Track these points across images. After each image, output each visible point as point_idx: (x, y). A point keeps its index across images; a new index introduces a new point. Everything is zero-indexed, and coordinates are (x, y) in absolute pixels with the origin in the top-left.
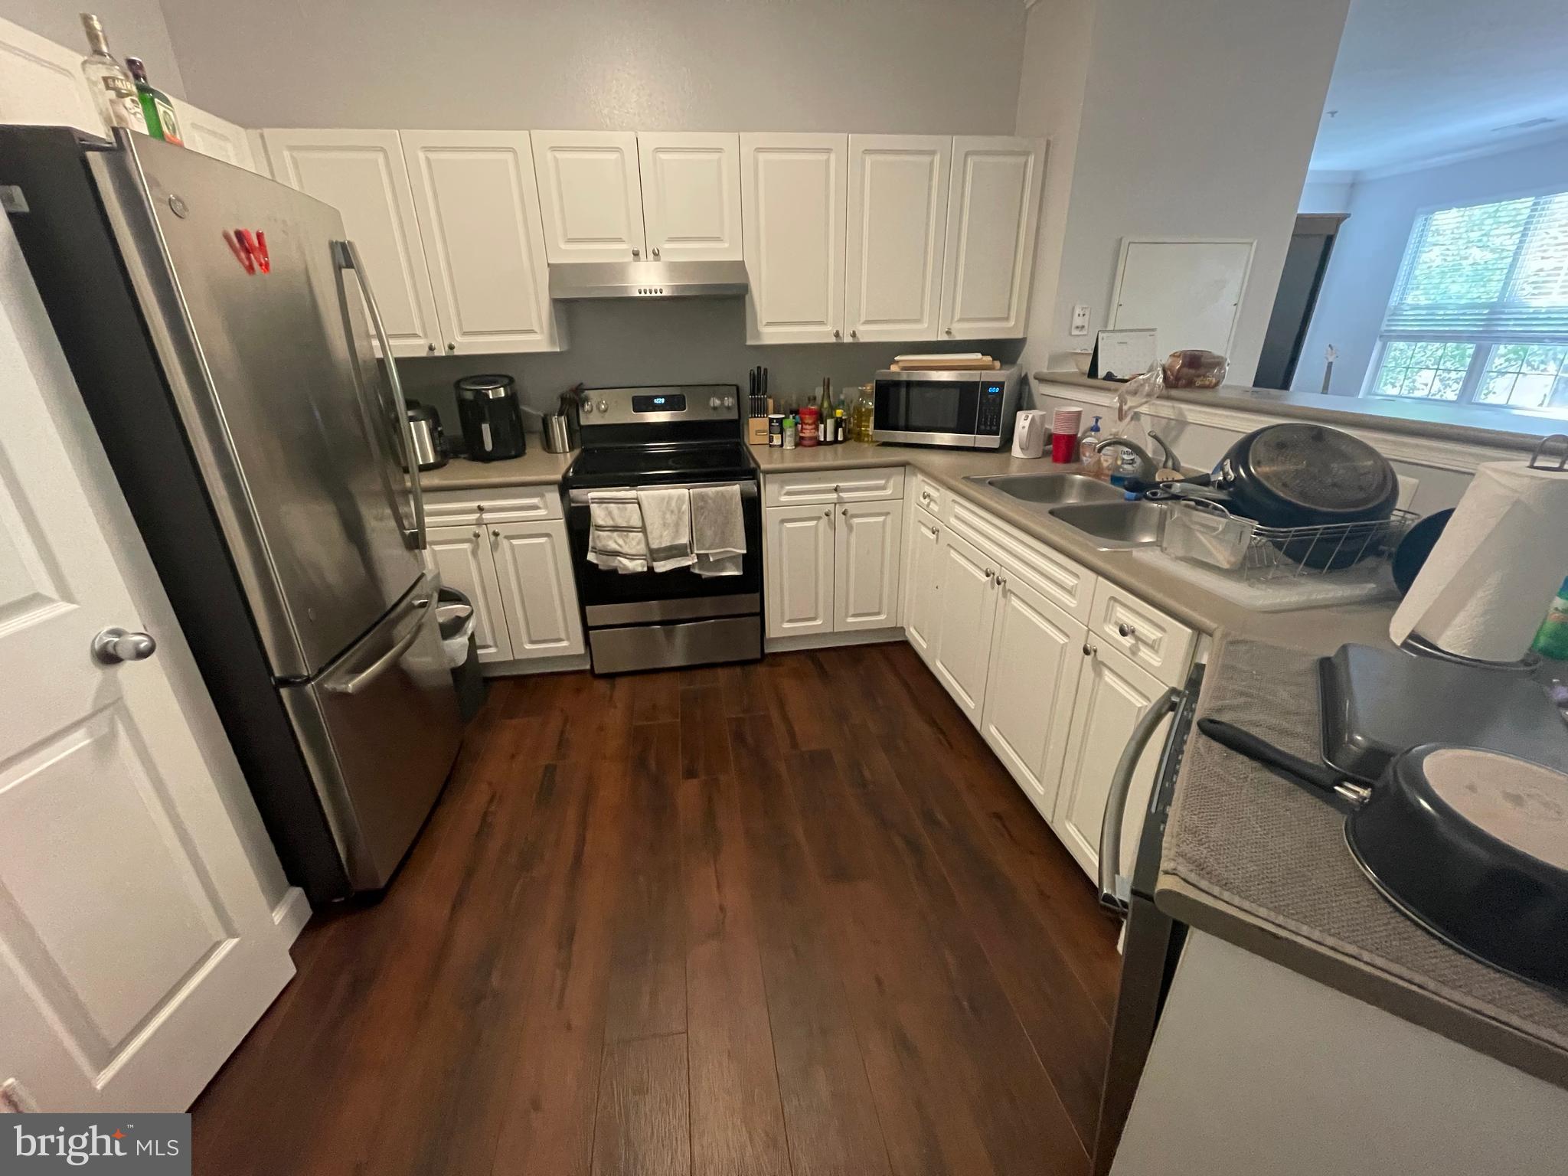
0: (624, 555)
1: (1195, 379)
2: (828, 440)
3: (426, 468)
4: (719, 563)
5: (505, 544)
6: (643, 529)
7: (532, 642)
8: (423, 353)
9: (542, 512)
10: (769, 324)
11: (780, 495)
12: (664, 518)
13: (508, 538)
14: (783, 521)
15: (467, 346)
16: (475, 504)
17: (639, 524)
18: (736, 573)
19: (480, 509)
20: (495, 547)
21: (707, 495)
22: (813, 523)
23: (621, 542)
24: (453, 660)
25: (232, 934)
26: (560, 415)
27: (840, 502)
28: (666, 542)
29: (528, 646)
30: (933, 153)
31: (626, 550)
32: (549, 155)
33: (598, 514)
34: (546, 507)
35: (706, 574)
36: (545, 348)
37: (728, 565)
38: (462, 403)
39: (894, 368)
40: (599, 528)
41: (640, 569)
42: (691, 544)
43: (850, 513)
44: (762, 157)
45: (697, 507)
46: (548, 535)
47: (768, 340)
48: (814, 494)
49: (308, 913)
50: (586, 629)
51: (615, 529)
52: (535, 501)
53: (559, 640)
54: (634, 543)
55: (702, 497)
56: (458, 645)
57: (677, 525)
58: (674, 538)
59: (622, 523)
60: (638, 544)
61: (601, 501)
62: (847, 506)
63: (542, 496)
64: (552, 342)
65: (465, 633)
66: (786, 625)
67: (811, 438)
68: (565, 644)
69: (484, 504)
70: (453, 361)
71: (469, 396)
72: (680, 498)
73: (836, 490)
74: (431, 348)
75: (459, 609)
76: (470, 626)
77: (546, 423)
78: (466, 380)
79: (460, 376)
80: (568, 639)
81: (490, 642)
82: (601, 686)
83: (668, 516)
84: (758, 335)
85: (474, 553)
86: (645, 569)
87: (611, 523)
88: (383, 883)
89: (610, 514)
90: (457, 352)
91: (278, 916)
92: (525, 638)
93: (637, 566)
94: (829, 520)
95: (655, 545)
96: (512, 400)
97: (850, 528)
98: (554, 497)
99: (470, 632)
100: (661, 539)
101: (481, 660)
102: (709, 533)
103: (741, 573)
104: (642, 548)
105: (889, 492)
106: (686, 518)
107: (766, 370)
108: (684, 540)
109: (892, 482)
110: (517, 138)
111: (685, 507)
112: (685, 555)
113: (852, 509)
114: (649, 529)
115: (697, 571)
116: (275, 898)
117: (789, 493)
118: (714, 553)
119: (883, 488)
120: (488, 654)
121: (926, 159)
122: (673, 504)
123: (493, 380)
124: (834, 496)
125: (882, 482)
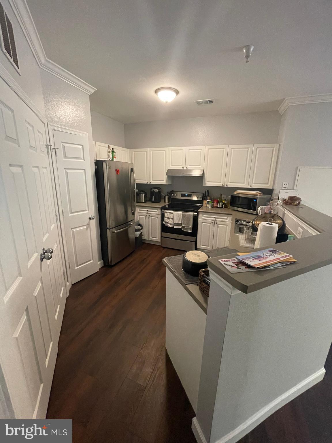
0: (169, 223)
1: (292, 203)
2: (220, 207)
3: (143, 202)
4: (187, 229)
5: (150, 218)
6: (173, 219)
7: (152, 237)
8: (146, 183)
9: (157, 213)
10: (208, 182)
11: (202, 217)
12: (177, 217)
13: (151, 217)
14: (203, 223)
15: (153, 182)
16: (147, 210)
17: (172, 218)
18: (190, 231)
19: (148, 211)
20: (149, 218)
21: (186, 214)
22: (209, 224)
23: (169, 221)
24: (136, 236)
25: (93, 260)
26: (167, 196)
27: (216, 220)
28: (177, 222)
29: (151, 238)
30: (249, 148)
31: (169, 222)
32: (171, 151)
33: (166, 215)
34: (158, 212)
35: (185, 230)
36: (165, 184)
37: (189, 229)
38: (151, 192)
39: (235, 193)
40: (166, 217)
41: (171, 226)
42: (182, 223)
43: (218, 223)
44: (209, 150)
45: (184, 216)
46: (158, 217)
47: (207, 185)
48: (211, 218)
49: (103, 265)
50: (162, 237)
51: (168, 218)
52: (156, 211)
53: (157, 238)
54: (170, 221)
55: (185, 215)
56: (138, 233)
57: (179, 219)
58: (178, 222)
59: (169, 217)
60: (171, 222)
61: (166, 212)
62: (217, 222)
63: (158, 210)
64: (166, 183)
65: (140, 232)
66: (201, 246)
67: (216, 206)
68: (157, 239)
69: (148, 210)
70: (150, 185)
71: (152, 191)
72: (180, 214)
73: (215, 218)
74: (147, 182)
75: (140, 227)
76: (141, 231)
77: (165, 197)
78: (152, 188)
79: (151, 188)
80: (158, 238)
81: (145, 235)
82: (162, 249)
83: (178, 217)
84: (205, 184)
85: (146, 218)
86: (172, 227)
87: (167, 217)
88: (113, 264)
89: (168, 215)
90: (151, 183)
91: (99, 263)
92: (151, 236)
93: (170, 226)
94: (213, 224)
95: (174, 222)
96: (159, 192)
97: (218, 227)
98: (160, 210)
99: (141, 232)
100: (176, 221)
101: (143, 238)
102: (185, 222)
103: (191, 232)
104: (172, 223)
105: (228, 220)
106: (181, 218)
107: (209, 191)
108: (180, 222)
109: (228, 218)
110: (166, 149)
111: (181, 216)
112: (180, 226)
113: (218, 222)
114: (174, 219)
115: (183, 230)
116: (99, 261)
117: (204, 217)
118: (186, 226)
119: (226, 219)
120: (144, 237)
121: (247, 149)
122: (179, 215)
123: (157, 188)
124: (214, 219)
125: (226, 218)
